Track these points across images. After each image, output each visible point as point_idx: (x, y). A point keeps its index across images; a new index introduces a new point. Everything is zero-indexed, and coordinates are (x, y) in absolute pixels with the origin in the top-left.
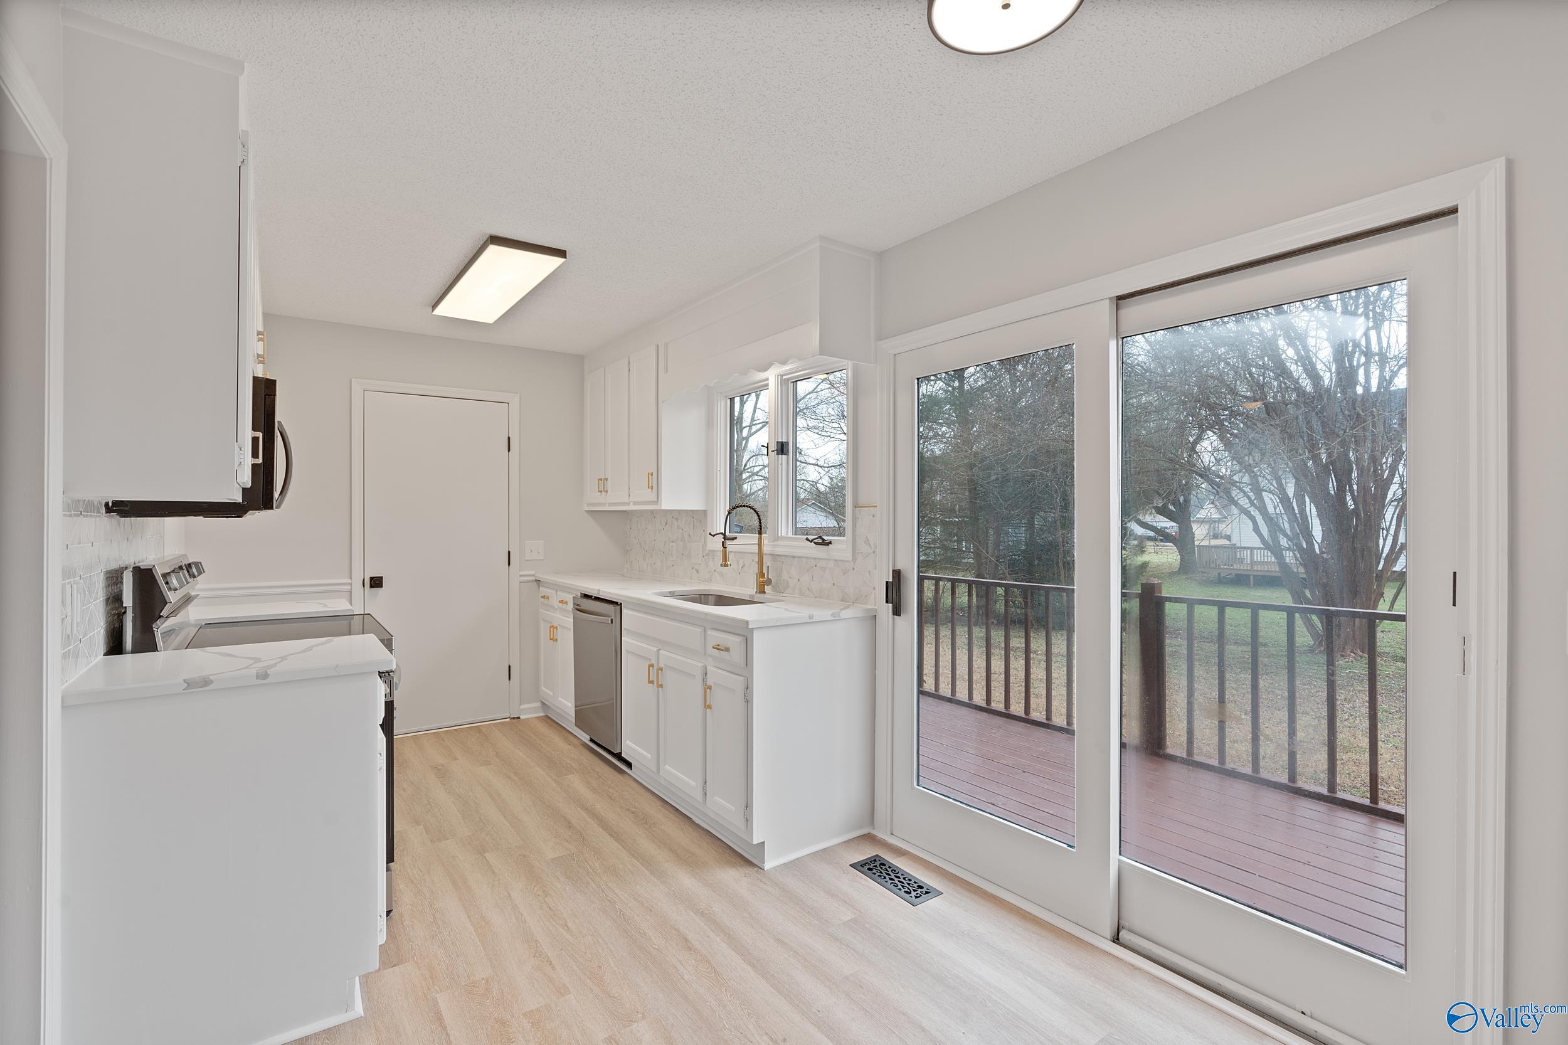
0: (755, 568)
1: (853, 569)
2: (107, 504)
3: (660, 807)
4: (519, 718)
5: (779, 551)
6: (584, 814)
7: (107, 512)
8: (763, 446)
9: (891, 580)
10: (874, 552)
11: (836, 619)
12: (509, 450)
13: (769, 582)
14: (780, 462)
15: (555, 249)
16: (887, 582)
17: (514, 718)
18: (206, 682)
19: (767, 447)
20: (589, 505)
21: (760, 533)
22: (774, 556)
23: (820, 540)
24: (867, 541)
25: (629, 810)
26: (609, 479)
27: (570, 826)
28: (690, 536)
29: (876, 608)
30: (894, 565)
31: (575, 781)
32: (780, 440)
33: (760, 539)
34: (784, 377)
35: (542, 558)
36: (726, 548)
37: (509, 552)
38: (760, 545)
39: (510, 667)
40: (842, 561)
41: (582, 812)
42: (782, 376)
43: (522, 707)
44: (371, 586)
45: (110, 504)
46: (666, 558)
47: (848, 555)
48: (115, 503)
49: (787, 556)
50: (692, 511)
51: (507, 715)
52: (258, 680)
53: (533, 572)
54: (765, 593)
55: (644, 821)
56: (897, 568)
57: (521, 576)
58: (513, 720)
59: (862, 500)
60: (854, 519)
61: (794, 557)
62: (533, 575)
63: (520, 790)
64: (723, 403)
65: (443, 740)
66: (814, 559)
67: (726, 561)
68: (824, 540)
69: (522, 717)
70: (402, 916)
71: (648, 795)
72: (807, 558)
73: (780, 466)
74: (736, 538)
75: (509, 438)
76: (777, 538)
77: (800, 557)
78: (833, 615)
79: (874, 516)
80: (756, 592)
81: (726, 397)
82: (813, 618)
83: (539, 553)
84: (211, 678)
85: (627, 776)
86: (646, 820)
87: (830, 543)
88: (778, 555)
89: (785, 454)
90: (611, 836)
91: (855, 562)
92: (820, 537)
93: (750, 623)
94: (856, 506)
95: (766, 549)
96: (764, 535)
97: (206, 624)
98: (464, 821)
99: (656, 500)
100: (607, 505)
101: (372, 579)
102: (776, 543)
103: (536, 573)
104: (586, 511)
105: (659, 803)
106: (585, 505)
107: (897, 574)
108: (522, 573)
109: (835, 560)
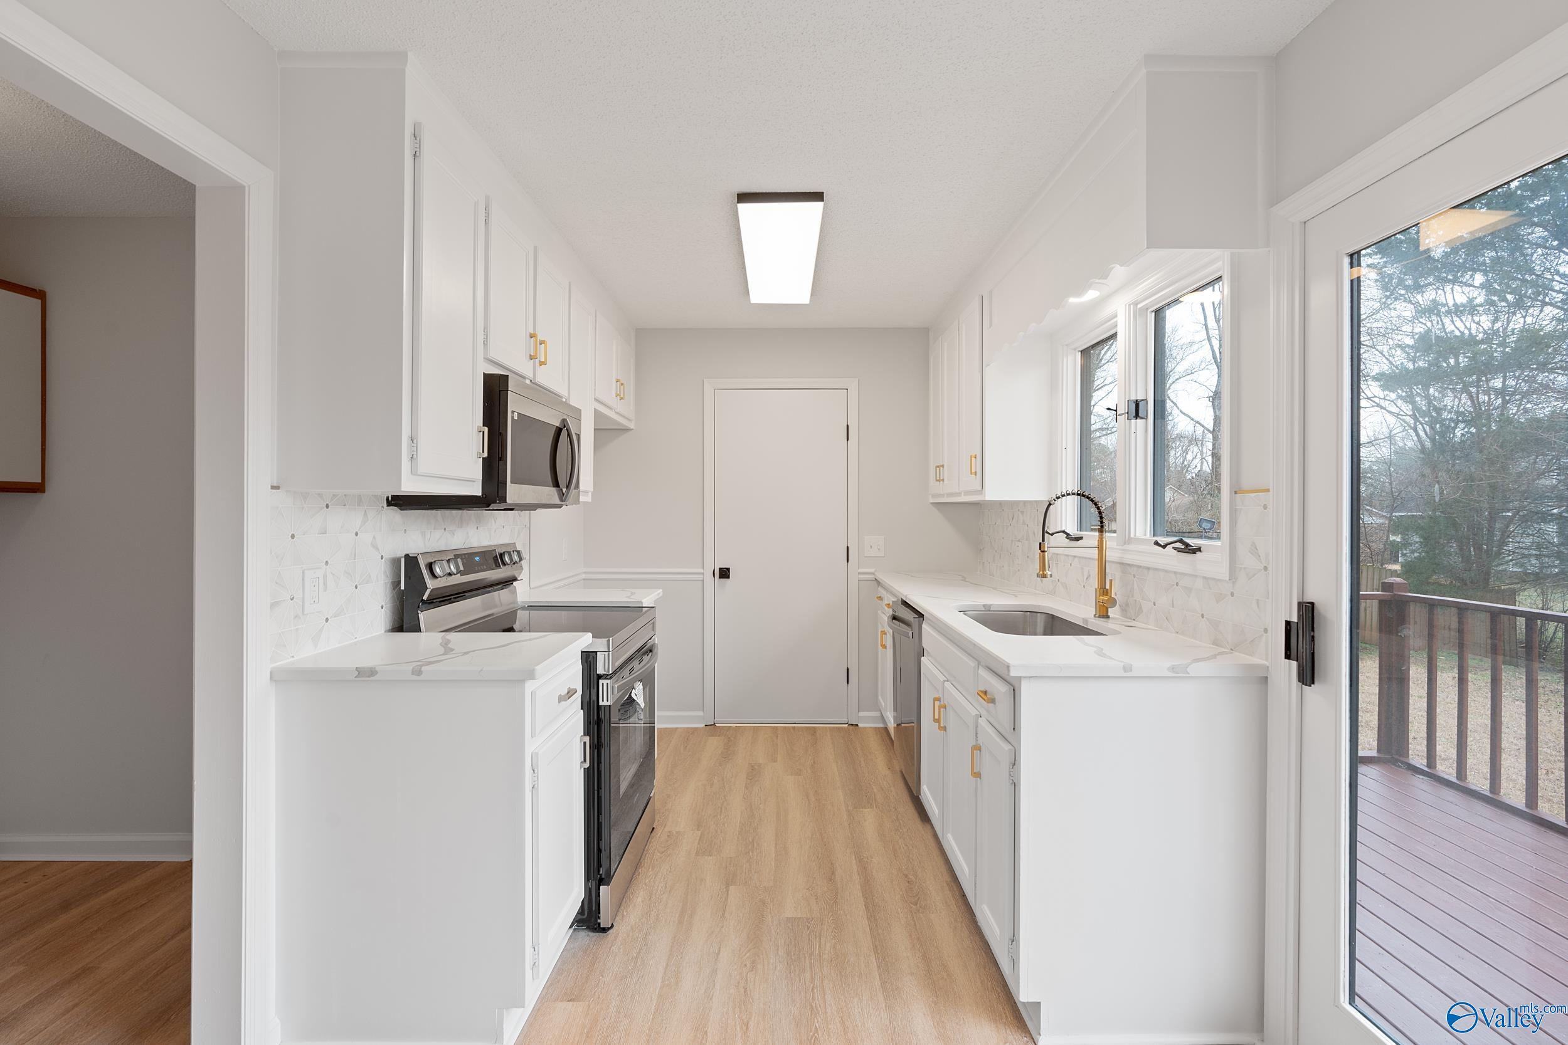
0: (1095, 583)
1: (1232, 594)
2: (388, 498)
3: (945, 885)
4: (857, 725)
5: (1129, 558)
6: (855, 867)
7: (388, 506)
8: (1109, 409)
9: (1295, 619)
10: (1266, 568)
11: (1178, 674)
12: (848, 440)
13: (1113, 602)
14: (1133, 430)
15: (810, 192)
16: (1288, 623)
17: (852, 725)
18: (372, 672)
19: (1116, 411)
20: (934, 496)
21: (1101, 530)
22: (1124, 566)
23: (1179, 545)
24: (1254, 550)
25: (906, 876)
26: (945, 467)
27: (831, 878)
28: (1034, 534)
29: (1267, 663)
30: (1303, 591)
31: (869, 819)
32: (1133, 398)
33: (1101, 540)
34: (1139, 306)
35: (883, 555)
36: (1044, 552)
37: (848, 547)
38: (1100, 548)
39: (848, 669)
40: (1214, 579)
41: (854, 862)
42: (1136, 304)
43: (861, 714)
44: (720, 577)
45: (390, 499)
46: (1013, 561)
47: (1223, 572)
48: (394, 497)
49: (1140, 567)
50: (1036, 502)
51: (845, 720)
52: (414, 676)
53: (872, 570)
54: (1108, 617)
55: (915, 899)
56: (1309, 598)
57: (859, 573)
58: (851, 727)
59: (1246, 482)
60: (1234, 512)
61: (1148, 569)
62: (873, 574)
63: (809, 813)
64: (1070, 358)
65: (777, 737)
66: (1175, 573)
67: (1044, 570)
68: (1187, 545)
69: (860, 725)
70: (616, 937)
71: (940, 861)
72: (1167, 571)
73: (1133, 435)
74: (1081, 538)
75: (848, 426)
76: (1128, 540)
77: (1156, 569)
78: (1173, 669)
79: (1265, 507)
80: (1095, 616)
81: (1075, 349)
82: (1131, 671)
83: (879, 549)
84: (377, 669)
85: (929, 827)
86: (919, 899)
87: (1199, 549)
88: (1129, 565)
89: (1142, 418)
90: (867, 907)
91: (1234, 583)
92: (1181, 541)
93: (1012, 669)
94: (1236, 491)
95: (1111, 555)
96: (1107, 535)
97: (528, 606)
98: (738, 838)
99: (980, 489)
100: (946, 495)
101: (720, 569)
102: (1127, 547)
103: (876, 571)
104: (932, 503)
105: (947, 878)
106: (930, 496)
107: (1308, 610)
108: (861, 570)
109: (1205, 578)
